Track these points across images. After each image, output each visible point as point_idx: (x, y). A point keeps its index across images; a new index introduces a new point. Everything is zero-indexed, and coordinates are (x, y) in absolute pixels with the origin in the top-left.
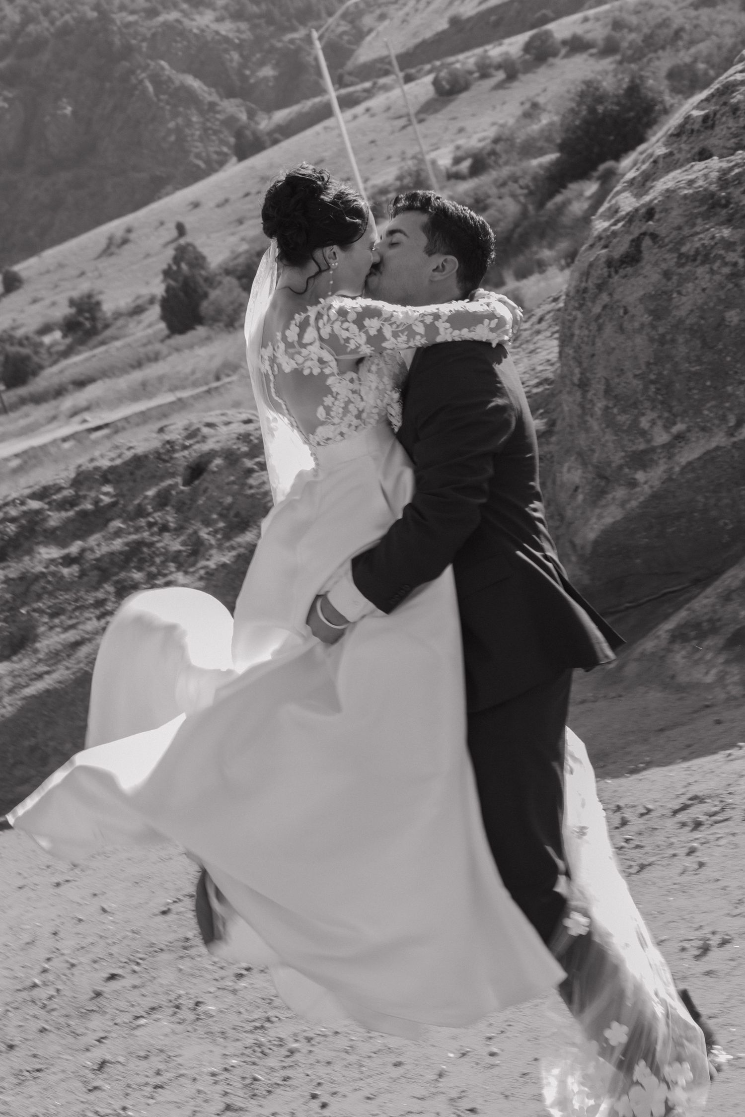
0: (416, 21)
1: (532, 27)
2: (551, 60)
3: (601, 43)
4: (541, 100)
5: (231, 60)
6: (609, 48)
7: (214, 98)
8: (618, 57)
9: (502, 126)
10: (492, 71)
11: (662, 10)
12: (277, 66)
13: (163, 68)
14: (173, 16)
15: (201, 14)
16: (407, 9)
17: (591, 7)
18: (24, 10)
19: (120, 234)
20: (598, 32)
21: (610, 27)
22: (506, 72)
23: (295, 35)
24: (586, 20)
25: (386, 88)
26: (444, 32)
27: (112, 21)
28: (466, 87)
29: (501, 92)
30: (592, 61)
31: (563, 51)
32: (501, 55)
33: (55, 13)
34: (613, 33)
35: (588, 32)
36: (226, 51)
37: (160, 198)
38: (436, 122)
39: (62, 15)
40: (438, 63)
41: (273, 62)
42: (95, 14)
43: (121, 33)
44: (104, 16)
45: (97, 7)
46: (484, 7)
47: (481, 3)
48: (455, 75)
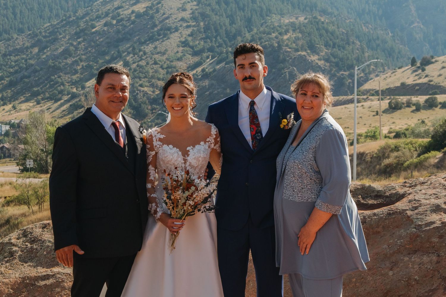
0: (389, 80)
1: (430, 95)
2: (434, 108)
4: (426, 121)
9: (409, 125)
10: (411, 105)
12: (335, 81)
13: (294, 70)
14: (304, 53)
15: (314, 56)
16: (387, 75)
18: (253, 36)
22: (416, 107)
23: (345, 73)
25: (372, 100)
26: (398, 87)
27: (282, 49)
28: (400, 109)
29: (412, 114)
31: (439, 106)
32: (416, 101)
38: (385, 118)
39: (265, 42)
40: (393, 97)
41: (334, 80)
42: (277, 45)
43: (284, 54)
44: (280, 46)
45: (278, 43)
46: (415, 82)
47: (414, 81)
48: (398, 103)
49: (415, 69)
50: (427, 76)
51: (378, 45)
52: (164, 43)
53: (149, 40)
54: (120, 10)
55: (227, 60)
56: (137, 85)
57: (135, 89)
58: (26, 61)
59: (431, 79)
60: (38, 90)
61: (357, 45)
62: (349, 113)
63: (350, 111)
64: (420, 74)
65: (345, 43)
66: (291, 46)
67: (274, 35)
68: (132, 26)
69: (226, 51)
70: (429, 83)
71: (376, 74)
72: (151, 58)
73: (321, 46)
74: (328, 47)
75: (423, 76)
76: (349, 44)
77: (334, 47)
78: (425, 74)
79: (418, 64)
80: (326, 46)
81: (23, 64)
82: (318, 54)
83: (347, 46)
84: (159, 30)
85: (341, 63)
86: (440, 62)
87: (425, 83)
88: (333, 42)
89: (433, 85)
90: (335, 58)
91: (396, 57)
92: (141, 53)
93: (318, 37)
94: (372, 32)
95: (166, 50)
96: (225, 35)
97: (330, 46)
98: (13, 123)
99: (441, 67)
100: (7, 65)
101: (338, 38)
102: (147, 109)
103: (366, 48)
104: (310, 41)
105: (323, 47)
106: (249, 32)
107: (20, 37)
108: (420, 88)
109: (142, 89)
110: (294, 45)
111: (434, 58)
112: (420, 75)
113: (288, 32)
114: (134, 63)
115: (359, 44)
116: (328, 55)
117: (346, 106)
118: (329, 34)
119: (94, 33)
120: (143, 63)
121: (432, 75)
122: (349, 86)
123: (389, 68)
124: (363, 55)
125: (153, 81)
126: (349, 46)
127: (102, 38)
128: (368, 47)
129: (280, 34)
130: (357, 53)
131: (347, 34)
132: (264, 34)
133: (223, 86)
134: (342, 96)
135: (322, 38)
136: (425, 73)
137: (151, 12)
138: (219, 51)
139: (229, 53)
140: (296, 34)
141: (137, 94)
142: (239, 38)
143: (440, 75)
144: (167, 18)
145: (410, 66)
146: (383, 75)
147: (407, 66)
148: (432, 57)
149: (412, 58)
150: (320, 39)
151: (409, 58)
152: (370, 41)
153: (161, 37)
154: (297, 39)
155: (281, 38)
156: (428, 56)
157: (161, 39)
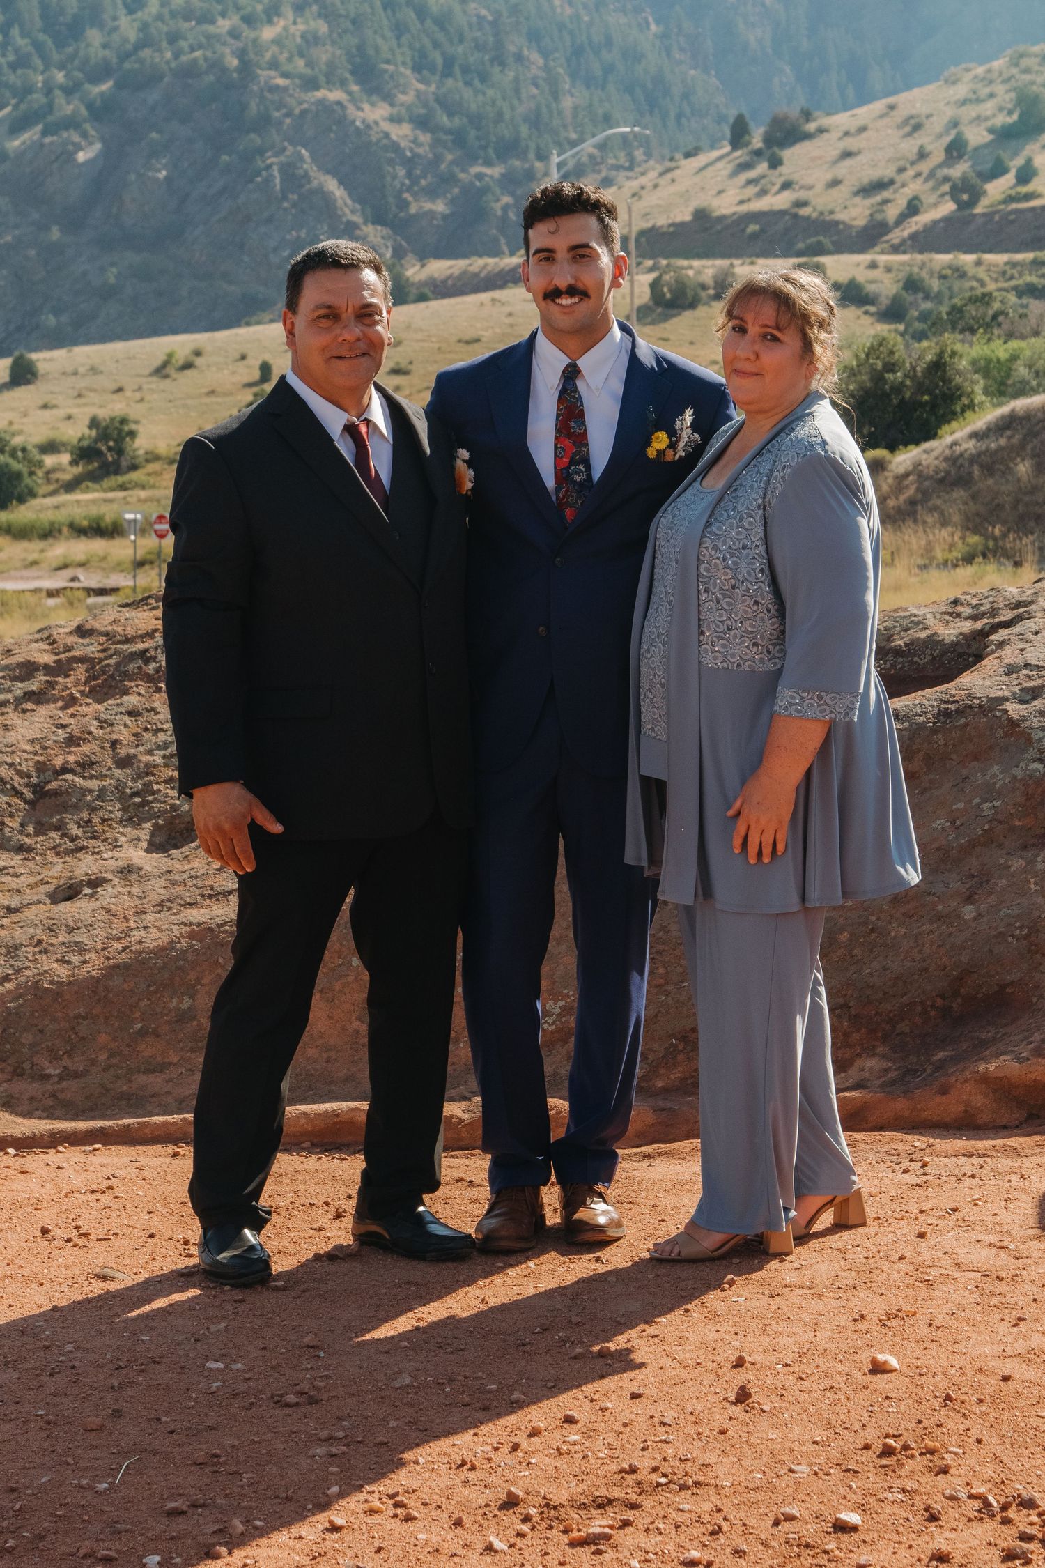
0: (651, 199)
3: (885, 302)
5: (394, 177)
6: (893, 313)
7: (357, 218)
8: (901, 327)
11: (975, 284)
12: (453, 202)
13: (301, 159)
14: (336, 95)
15: (373, 105)
16: (643, 180)
17: (883, 252)
18: (144, 27)
19: (182, 355)
20: (886, 287)
21: (901, 284)
23: (488, 171)
24: (873, 265)
26: (683, 224)
27: (255, 77)
28: (693, 305)
30: (867, 320)
33: (183, 44)
34: (904, 293)
35: (871, 282)
36: (391, 162)
37: (248, 324)
39: (192, 50)
40: (664, 262)
41: (449, 196)
42: (235, 62)
43: (262, 98)
44: (246, 68)
45: (241, 54)
46: (744, 208)
47: (742, 202)
48: (683, 283)
49: (747, 158)
50: (787, 186)
51: (609, 69)
55: (50, 118)
59: (802, 195)
61: (533, 67)
62: (508, 321)
63: (510, 314)
64: (764, 177)
65: (487, 57)
66: (287, 68)
67: (224, 25)
69: (45, 82)
70: (795, 210)
71: (603, 174)
73: (402, 69)
74: (425, 72)
75: (773, 184)
76: (503, 64)
77: (447, 71)
78: (782, 179)
79: (757, 142)
80: (417, 68)
82: (388, 98)
83: (497, 69)
85: (473, 133)
86: (833, 136)
87: (782, 213)
88: (443, 54)
89: (808, 218)
90: (451, 115)
91: (672, 115)
93: (389, 34)
94: (586, 18)
96: (39, 23)
97: (433, 69)
99: (836, 153)
101: (461, 41)
103: (567, 79)
104: (361, 48)
105: (408, 72)
106: (131, 11)
108: (762, 231)
110: (300, 63)
111: (815, 120)
112: (763, 182)
115: (541, 62)
116: (425, 105)
117: (497, 294)
118: (429, 23)
121: (809, 181)
122: (505, 218)
123: (648, 155)
124: (554, 105)
126: (501, 72)
128: (573, 76)
129: (249, 20)
130: (534, 97)
131: (494, 23)
132: (187, 18)
133: (36, 216)
134: (481, 256)
135: (404, 39)
136: (780, 175)
138: (19, 83)
139: (58, 92)
140: (307, 23)
142: (94, 36)
143: (835, 183)
145: (728, 148)
146: (628, 178)
147: (713, 147)
148: (807, 115)
149: (731, 120)
150: (394, 42)
151: (721, 119)
152: (578, 52)
154: (311, 40)
155: (252, 35)
156: (793, 112)
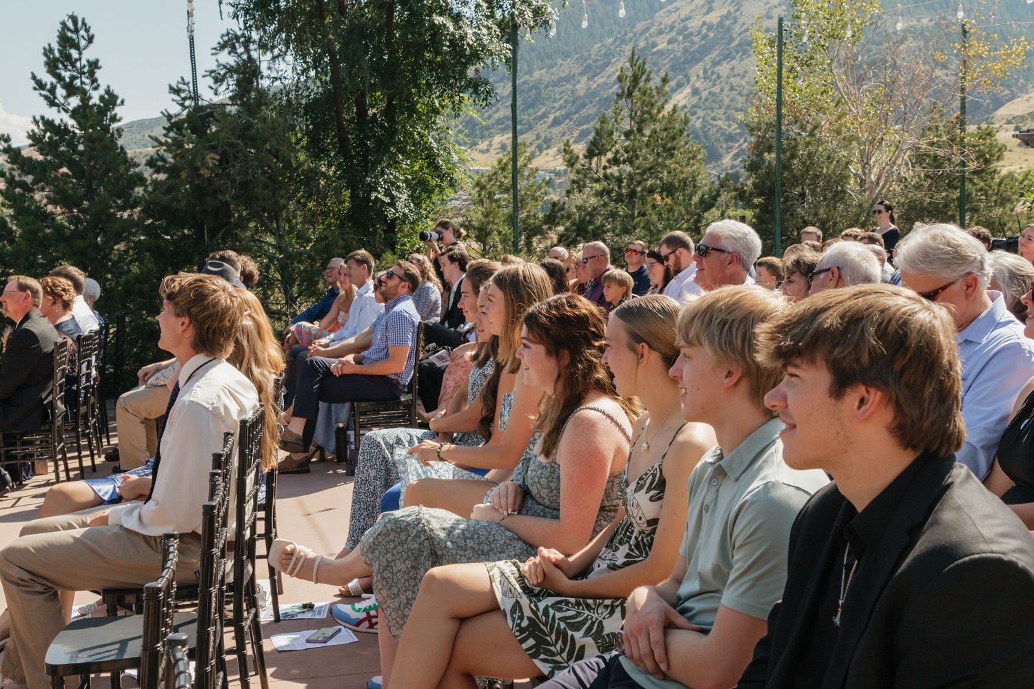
52: (743, 62)
53: (724, 60)
54: (688, 22)
56: (709, 118)
57: (706, 123)
58: (572, 92)
60: (588, 129)
68: (703, 42)
72: (727, 83)
81: (569, 96)
84: (737, 46)
92: (715, 76)
95: (746, 72)
98: (559, 171)
100: (550, 98)
102: (721, 147)
107: (565, 63)
109: (715, 123)
113: (907, 40)
114: (705, 90)
119: (655, 53)
120: (717, 89)
125: (729, 112)
127: (665, 59)
137: (728, 23)
141: (709, 129)
144: (747, 30)
153: (740, 54)
157: (741, 57)
